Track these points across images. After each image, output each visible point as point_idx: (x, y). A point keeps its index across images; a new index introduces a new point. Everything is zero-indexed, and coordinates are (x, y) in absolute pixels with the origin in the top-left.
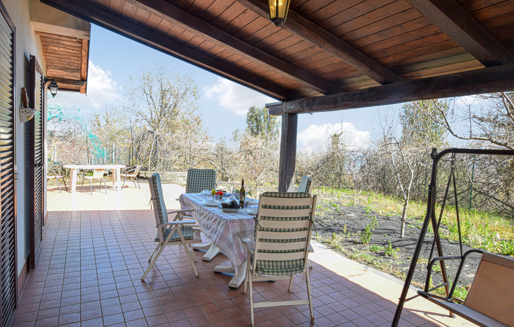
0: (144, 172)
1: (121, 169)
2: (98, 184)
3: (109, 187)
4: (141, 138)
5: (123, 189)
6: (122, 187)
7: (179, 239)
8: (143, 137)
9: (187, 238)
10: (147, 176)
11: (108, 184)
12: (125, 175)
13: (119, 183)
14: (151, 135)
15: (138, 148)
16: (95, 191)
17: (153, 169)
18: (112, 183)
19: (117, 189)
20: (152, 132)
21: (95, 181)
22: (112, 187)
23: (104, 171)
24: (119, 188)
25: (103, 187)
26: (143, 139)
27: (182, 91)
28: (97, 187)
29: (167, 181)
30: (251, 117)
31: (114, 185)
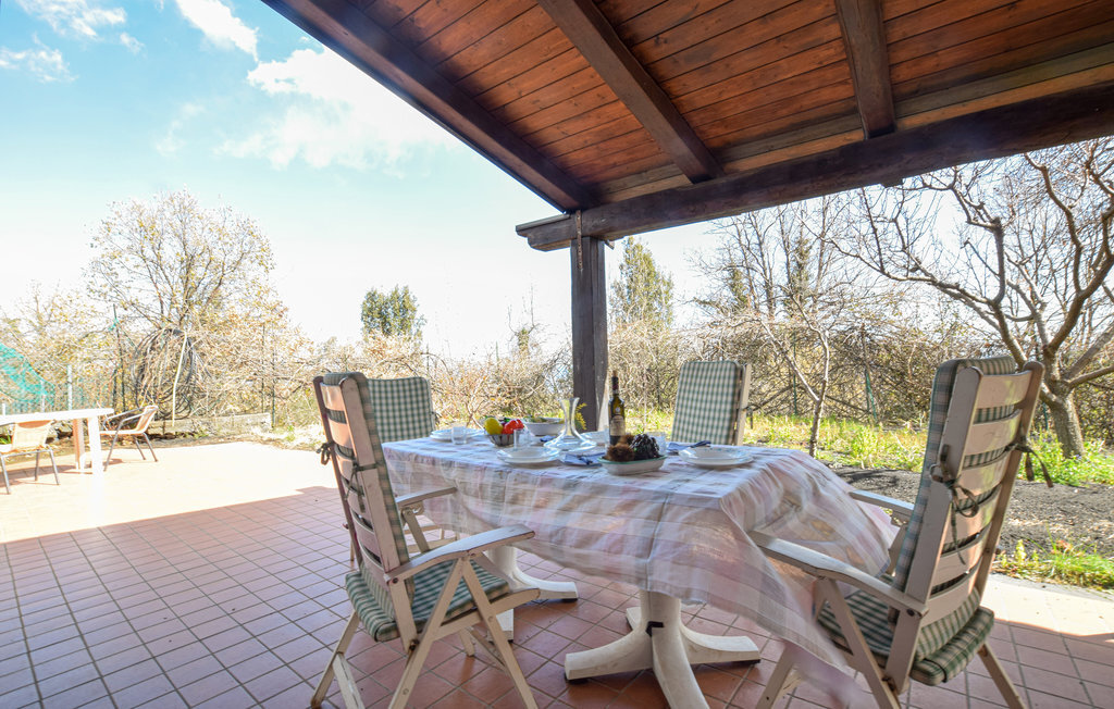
0: (161, 422)
1: (102, 417)
2: (31, 464)
3: (62, 469)
4: (149, 345)
5: (109, 467)
6: (105, 464)
7: (469, 607)
8: (154, 342)
9: (495, 595)
10: (167, 430)
11: (61, 460)
12: (111, 433)
13: (97, 453)
14: (174, 338)
15: (142, 370)
16: (19, 483)
17: (184, 414)
18: (73, 456)
19: (89, 470)
20: (177, 333)
21: (19, 456)
22: (74, 467)
23: (48, 426)
24: (98, 466)
25: (46, 470)
26: (152, 349)
27: (233, 257)
28: (25, 473)
29: (223, 437)
30: (370, 310)
31: (78, 460)
